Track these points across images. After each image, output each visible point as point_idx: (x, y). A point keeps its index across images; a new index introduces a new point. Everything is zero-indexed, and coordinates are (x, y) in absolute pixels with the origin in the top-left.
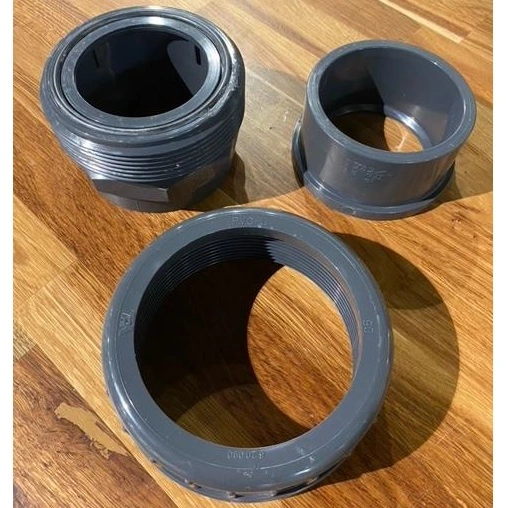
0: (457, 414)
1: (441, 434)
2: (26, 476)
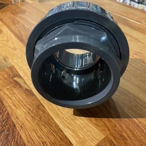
0: (130, 94)
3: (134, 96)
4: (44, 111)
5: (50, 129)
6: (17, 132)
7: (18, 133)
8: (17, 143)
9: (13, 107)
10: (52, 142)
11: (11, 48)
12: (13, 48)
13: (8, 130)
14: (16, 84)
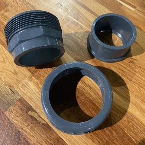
0: (128, 113)
1: (125, 118)
2: (22, 129)
3: (131, 115)
4: (64, 144)
12: (13, 71)
14: (33, 119)
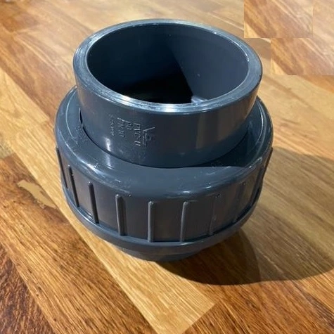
3: (276, 218)
4: (88, 254)
5: (100, 293)
6: (31, 301)
7: (34, 302)
8: (32, 322)
9: (20, 248)
10: (106, 320)
11: (8, 111)
12: (12, 112)
13: (12, 297)
14: (25, 195)
